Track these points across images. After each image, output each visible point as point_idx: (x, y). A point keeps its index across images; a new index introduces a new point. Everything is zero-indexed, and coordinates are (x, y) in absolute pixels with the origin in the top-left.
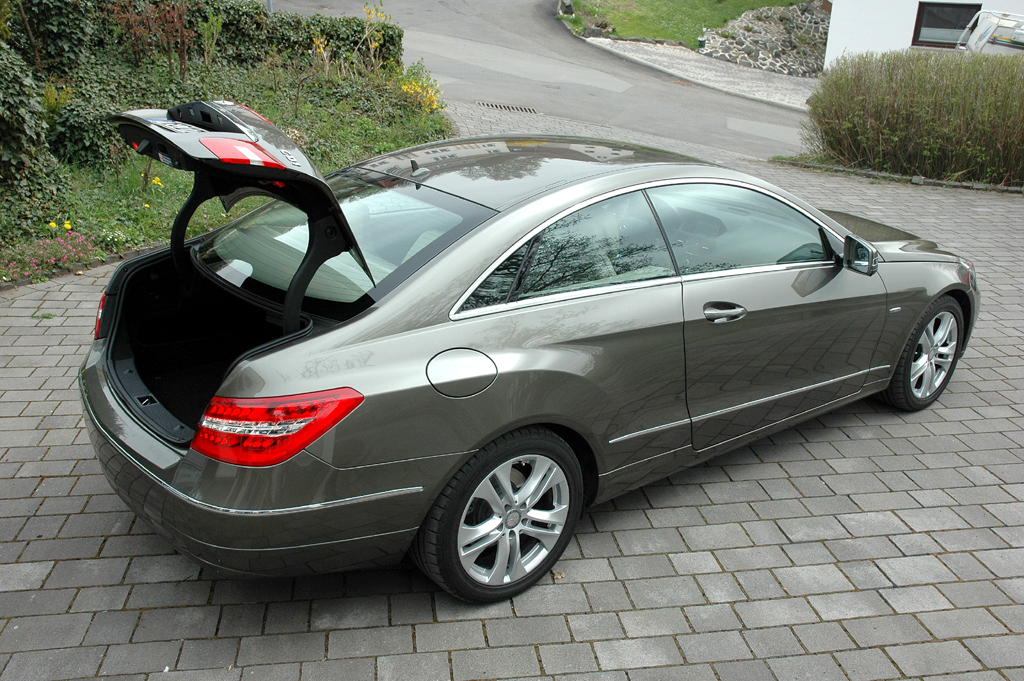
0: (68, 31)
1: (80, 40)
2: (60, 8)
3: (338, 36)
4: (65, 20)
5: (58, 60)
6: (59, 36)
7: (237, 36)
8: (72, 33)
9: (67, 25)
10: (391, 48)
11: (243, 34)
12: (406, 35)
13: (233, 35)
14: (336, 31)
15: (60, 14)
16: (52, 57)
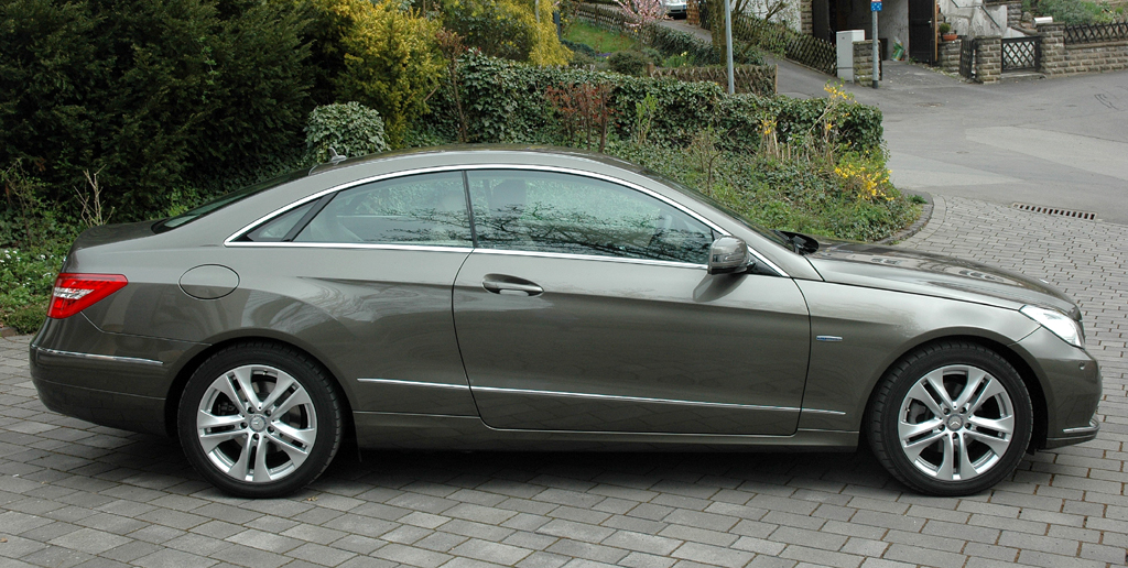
0: (490, 109)
1: (500, 117)
2: (487, 90)
3: (800, 118)
4: (489, 100)
5: (479, 135)
6: (483, 113)
7: (687, 117)
8: (494, 111)
9: (490, 104)
10: (864, 132)
11: (694, 117)
12: (885, 118)
13: (683, 117)
14: (799, 113)
15: (487, 95)
16: (476, 133)
